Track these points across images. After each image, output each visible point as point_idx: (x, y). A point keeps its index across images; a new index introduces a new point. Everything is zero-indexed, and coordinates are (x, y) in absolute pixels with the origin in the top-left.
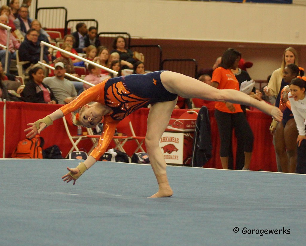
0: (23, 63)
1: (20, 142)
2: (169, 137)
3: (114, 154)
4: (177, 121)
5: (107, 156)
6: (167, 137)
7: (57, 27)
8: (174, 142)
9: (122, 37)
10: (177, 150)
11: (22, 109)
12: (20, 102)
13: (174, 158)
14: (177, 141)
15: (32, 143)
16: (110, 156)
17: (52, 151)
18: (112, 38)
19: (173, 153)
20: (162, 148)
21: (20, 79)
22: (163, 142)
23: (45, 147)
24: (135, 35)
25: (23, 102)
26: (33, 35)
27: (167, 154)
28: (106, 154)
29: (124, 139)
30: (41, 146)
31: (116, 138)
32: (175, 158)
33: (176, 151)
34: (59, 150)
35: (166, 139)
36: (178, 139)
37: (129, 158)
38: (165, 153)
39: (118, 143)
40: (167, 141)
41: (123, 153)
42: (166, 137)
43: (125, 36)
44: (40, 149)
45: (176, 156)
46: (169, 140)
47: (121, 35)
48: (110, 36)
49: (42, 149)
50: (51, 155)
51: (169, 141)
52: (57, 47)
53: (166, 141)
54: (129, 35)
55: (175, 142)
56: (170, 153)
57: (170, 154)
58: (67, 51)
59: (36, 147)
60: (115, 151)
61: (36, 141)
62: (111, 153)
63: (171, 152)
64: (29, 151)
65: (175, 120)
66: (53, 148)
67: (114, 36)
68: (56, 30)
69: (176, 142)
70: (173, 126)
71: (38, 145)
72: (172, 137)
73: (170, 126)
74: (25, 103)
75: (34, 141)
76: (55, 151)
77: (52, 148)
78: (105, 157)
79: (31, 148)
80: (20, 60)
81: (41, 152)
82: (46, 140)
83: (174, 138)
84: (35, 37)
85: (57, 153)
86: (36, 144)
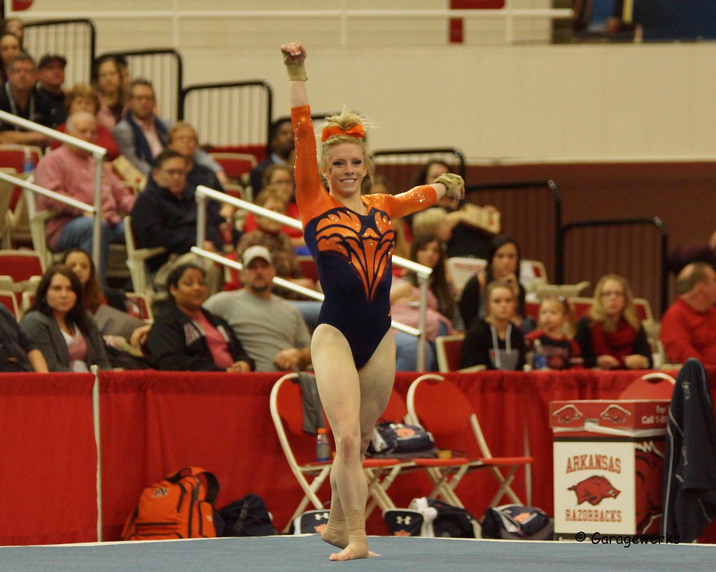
0: (145, 253)
1: (148, 491)
2: (591, 456)
3: (430, 513)
4: (612, 406)
5: (407, 520)
6: (586, 456)
7: (245, 142)
8: (605, 469)
9: (442, 163)
10: (617, 493)
11: (149, 392)
12: (141, 372)
13: (609, 516)
14: (615, 467)
15: (183, 490)
16: (418, 519)
17: (243, 513)
18: (409, 167)
19: (607, 504)
21: (140, 302)
22: (575, 470)
23: (220, 504)
24: (479, 154)
25: (150, 371)
27: (586, 505)
28: (404, 515)
29: (458, 469)
30: (209, 499)
31: (433, 465)
32: (613, 517)
33: (615, 497)
34: (263, 509)
35: (583, 463)
36: (617, 460)
37: (474, 523)
38: (580, 502)
39: (441, 480)
40: (586, 468)
41: (457, 509)
42: (582, 456)
43: (450, 159)
44: (207, 507)
45: (613, 513)
46: (591, 464)
47: (438, 156)
48: (404, 160)
49: (213, 508)
50: (239, 525)
51: (591, 467)
52: (245, 200)
53: (583, 467)
54: (461, 157)
55: (611, 469)
56: (598, 503)
57: (596, 507)
59: (196, 503)
60: (431, 504)
61: (195, 484)
62: (419, 511)
63: (600, 501)
64: (174, 516)
65: (608, 404)
66: (246, 505)
67: (415, 159)
68: (240, 150)
69: (613, 471)
70: (602, 423)
71: (202, 495)
72: (600, 456)
73: (592, 422)
74: (156, 372)
75: (188, 487)
76: (251, 511)
77: (242, 503)
78: (404, 522)
79: (179, 508)
80: (138, 246)
81: (210, 518)
82: (223, 482)
83: (605, 457)
85: (256, 517)
86: (194, 494)
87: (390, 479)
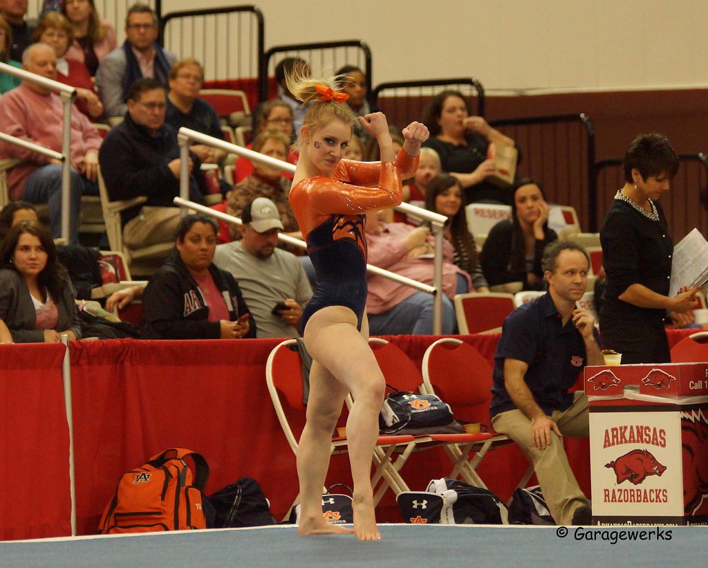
0: (118, 205)
1: (128, 476)
2: (632, 427)
3: (450, 495)
4: (654, 370)
5: (424, 505)
6: (626, 428)
7: (234, 76)
8: (648, 442)
9: (459, 95)
10: (662, 470)
11: (127, 364)
12: (118, 341)
13: (654, 496)
14: (659, 439)
15: (168, 475)
16: (436, 502)
17: (237, 500)
18: (421, 100)
19: (650, 482)
20: (608, 466)
21: (116, 261)
22: (613, 444)
23: (212, 486)
24: (498, 85)
25: (128, 340)
26: (152, 105)
27: (627, 484)
28: (420, 498)
29: (483, 444)
30: (196, 484)
31: (453, 441)
32: (658, 496)
33: (660, 474)
34: (259, 494)
35: (623, 436)
36: (662, 431)
37: (500, 505)
38: (619, 482)
39: (462, 458)
40: (626, 442)
41: (480, 490)
42: (621, 428)
43: (466, 90)
44: (195, 494)
45: (658, 492)
46: (632, 436)
47: (454, 88)
48: (414, 92)
49: (202, 495)
50: (233, 513)
51: (632, 440)
52: (237, 143)
53: (623, 440)
54: (479, 87)
55: (654, 442)
56: (640, 482)
57: (639, 486)
58: (269, 153)
59: (183, 489)
60: (450, 486)
61: (181, 468)
62: (438, 494)
63: (644, 478)
64: (158, 504)
65: (651, 368)
66: (239, 491)
67: (427, 91)
68: (228, 85)
69: (657, 444)
70: (643, 391)
71: (189, 481)
72: (642, 427)
73: (632, 388)
74: (135, 341)
75: (173, 471)
76: (245, 497)
77: (236, 488)
78: (420, 507)
79: (163, 496)
81: (199, 506)
82: (212, 464)
83: (647, 428)
84: (157, 111)
85: (253, 504)
86: (180, 479)
87: (403, 457)
